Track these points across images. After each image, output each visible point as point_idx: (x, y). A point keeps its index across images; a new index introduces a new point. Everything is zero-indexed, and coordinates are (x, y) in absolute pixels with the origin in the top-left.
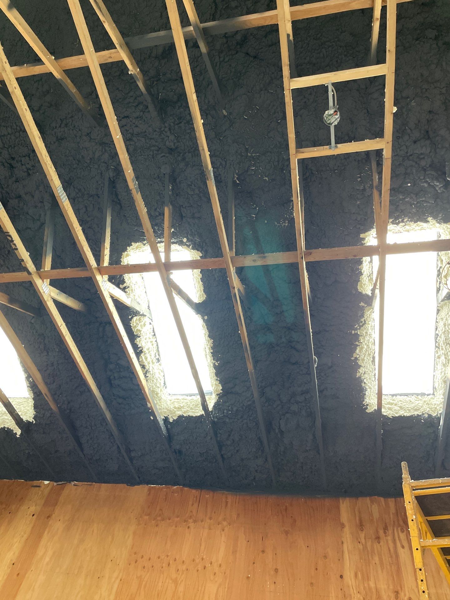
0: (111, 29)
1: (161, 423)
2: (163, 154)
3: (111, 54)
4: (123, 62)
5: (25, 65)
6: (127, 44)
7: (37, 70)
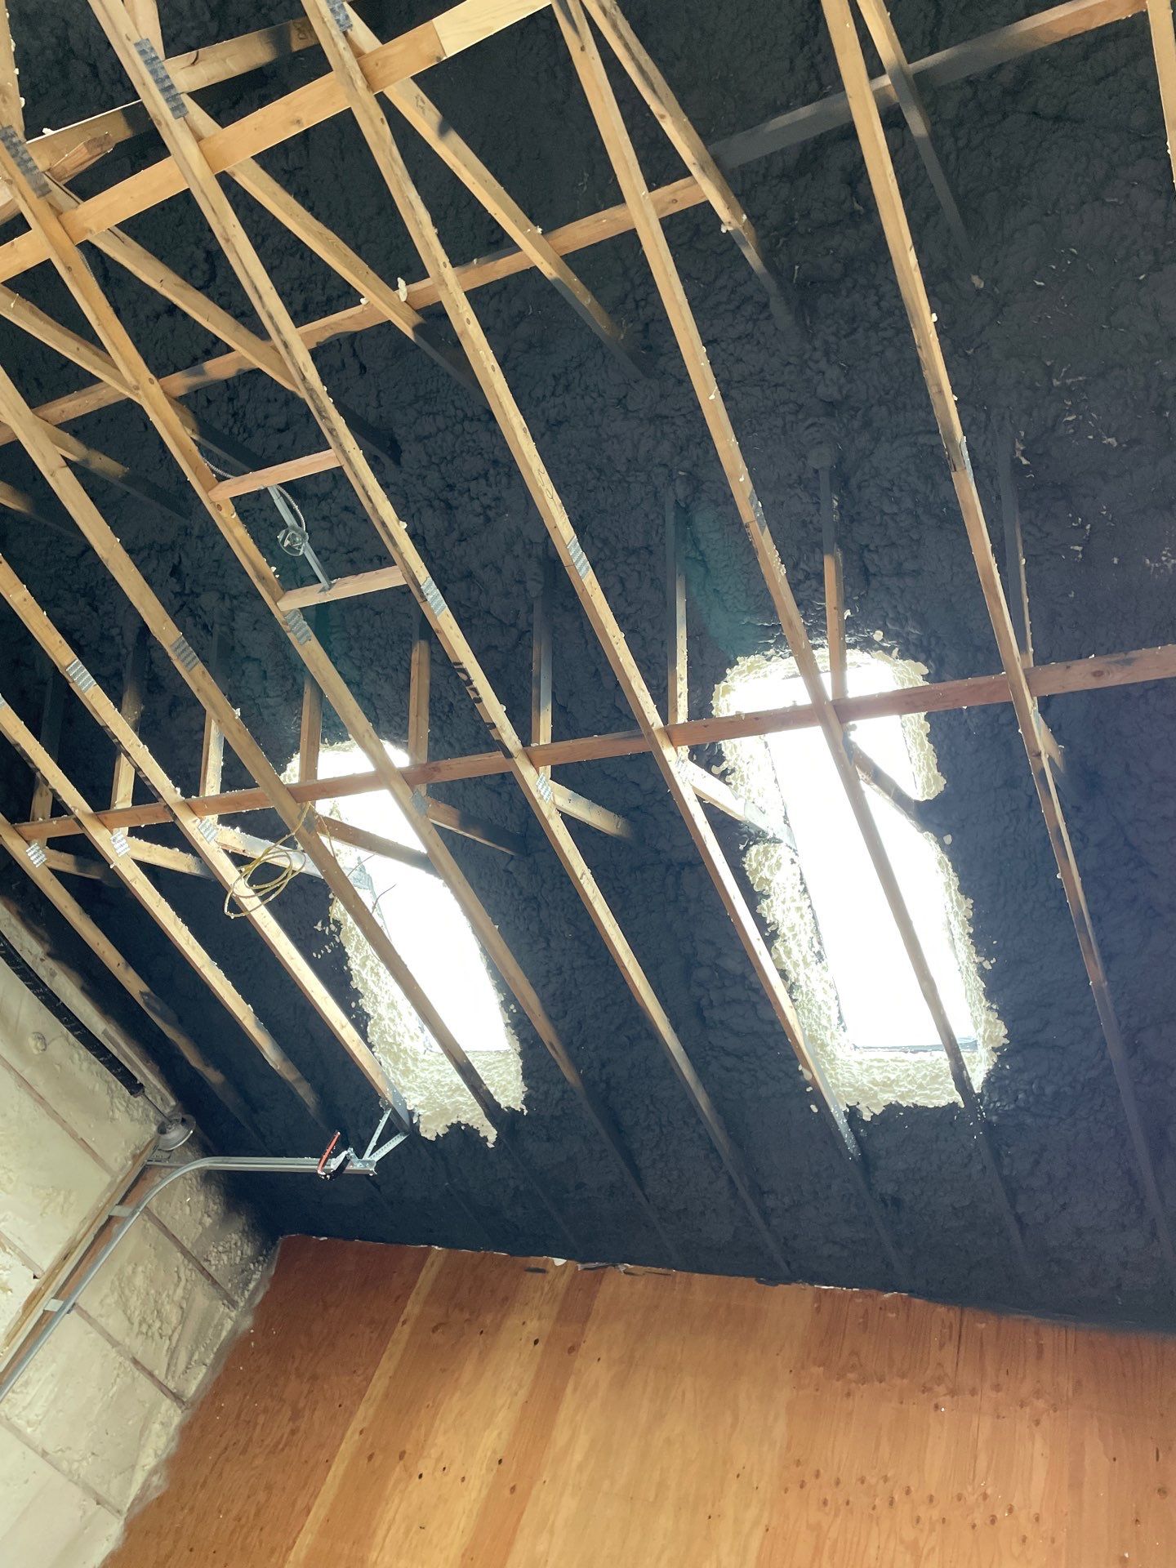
0: (679, 130)
1: (842, 1122)
2: (809, 421)
3: (675, 192)
4: (707, 205)
5: (475, 260)
6: (716, 159)
7: (502, 267)
